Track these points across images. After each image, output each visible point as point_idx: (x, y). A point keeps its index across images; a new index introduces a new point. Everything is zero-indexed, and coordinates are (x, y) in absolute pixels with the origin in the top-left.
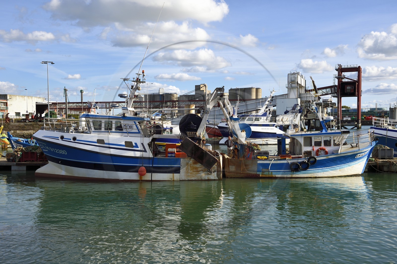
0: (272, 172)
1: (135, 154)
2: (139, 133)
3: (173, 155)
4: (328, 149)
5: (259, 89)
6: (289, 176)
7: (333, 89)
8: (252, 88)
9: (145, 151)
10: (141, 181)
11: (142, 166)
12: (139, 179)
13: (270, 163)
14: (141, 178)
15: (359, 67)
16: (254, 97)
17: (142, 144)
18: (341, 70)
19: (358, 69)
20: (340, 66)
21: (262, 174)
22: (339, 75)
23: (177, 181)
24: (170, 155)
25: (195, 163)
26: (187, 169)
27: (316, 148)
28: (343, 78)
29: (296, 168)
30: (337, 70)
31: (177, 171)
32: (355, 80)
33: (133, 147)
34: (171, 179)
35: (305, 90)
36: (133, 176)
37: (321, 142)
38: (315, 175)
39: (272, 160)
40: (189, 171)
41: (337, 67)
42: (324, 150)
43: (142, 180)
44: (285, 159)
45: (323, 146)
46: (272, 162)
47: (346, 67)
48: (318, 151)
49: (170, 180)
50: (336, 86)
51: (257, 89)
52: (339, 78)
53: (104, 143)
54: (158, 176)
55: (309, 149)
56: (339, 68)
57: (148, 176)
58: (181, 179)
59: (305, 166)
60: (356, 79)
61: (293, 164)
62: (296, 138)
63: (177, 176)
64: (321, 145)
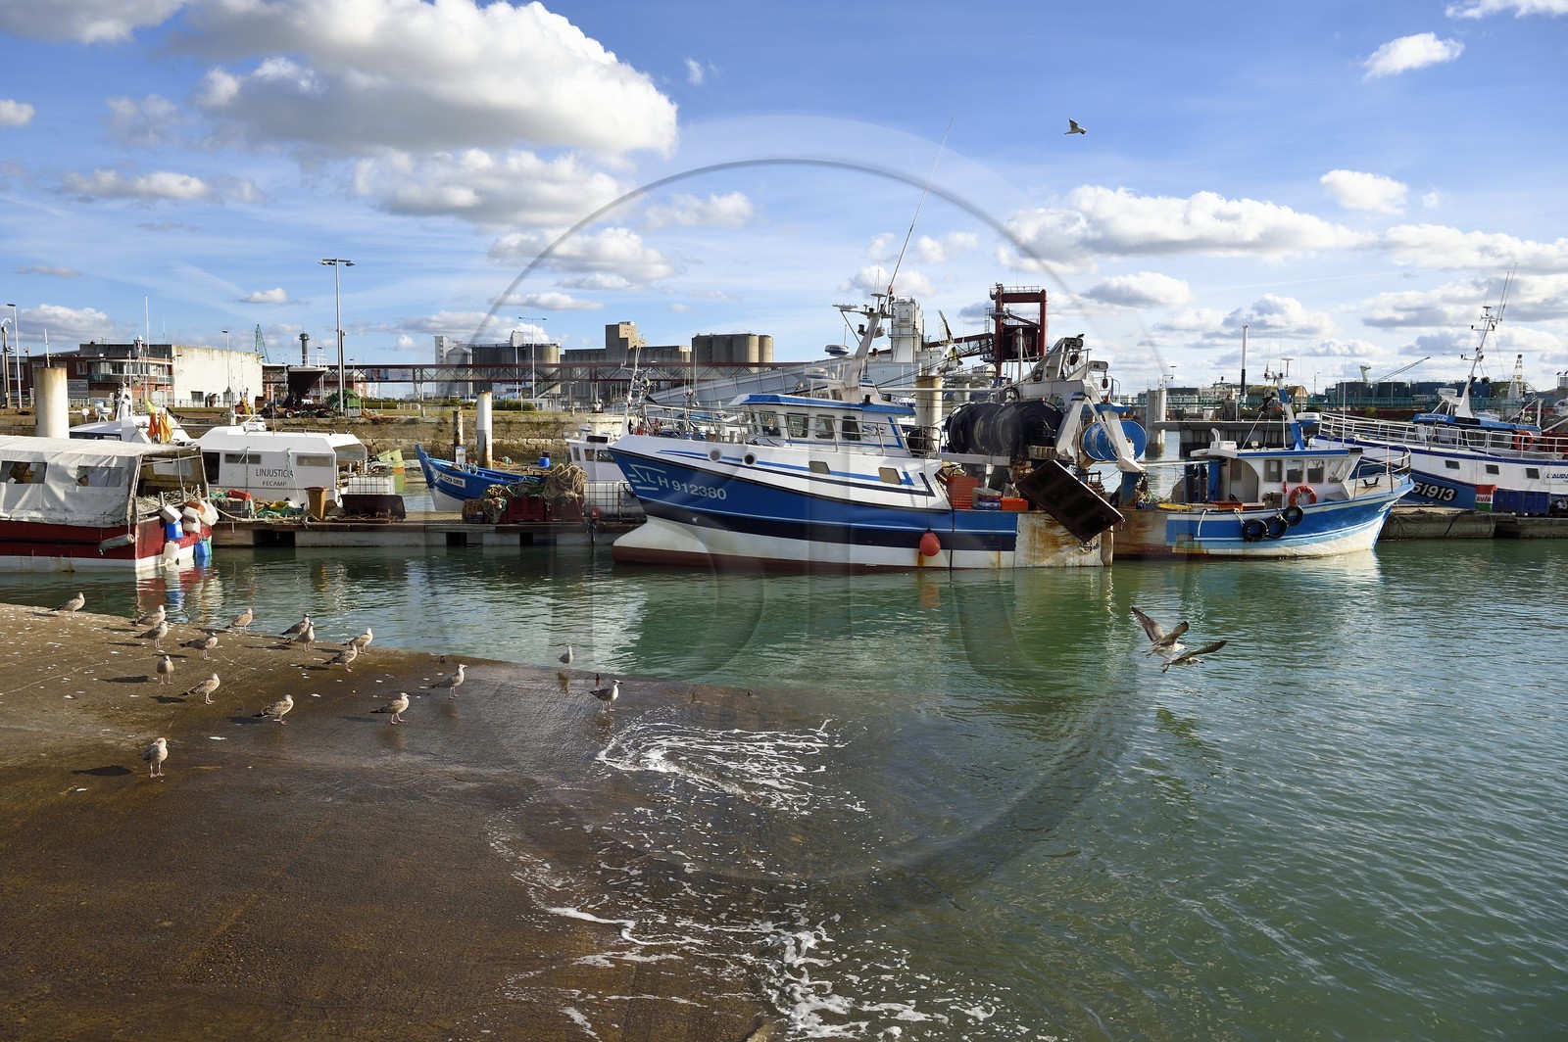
0: (1199, 541)
1: (913, 501)
2: (900, 446)
3: (996, 505)
4: (1314, 488)
5: (766, 339)
6: (1238, 552)
7: (984, 342)
8: (750, 335)
9: (930, 493)
10: (919, 569)
11: (929, 531)
12: (916, 565)
13: (1199, 522)
14: (920, 560)
15: (1043, 291)
16: (755, 358)
17: (922, 475)
18: (1002, 297)
19: (1039, 297)
20: (1000, 287)
21: (1178, 547)
22: (999, 309)
23: (1007, 569)
24: (987, 504)
25: (1050, 525)
26: (1032, 540)
27: (1291, 487)
28: (1006, 318)
29: (1253, 532)
30: (993, 297)
31: (1007, 543)
32: (1035, 322)
33: (901, 482)
34: (994, 565)
35: (923, 343)
36: (904, 556)
37: (1301, 473)
38: (1294, 551)
39: (1201, 514)
40: (1038, 546)
41: (994, 292)
42: (1307, 491)
43: (922, 567)
44: (1231, 512)
45: (1305, 483)
46: (1204, 518)
47: (1014, 290)
48: (1294, 493)
49: (991, 566)
50: (990, 335)
51: (762, 339)
52: (998, 316)
53: (829, 472)
54: (964, 558)
55: (1274, 488)
56: (998, 293)
57: (941, 559)
58: (1016, 566)
59: (1277, 530)
60: (1035, 318)
61: (1249, 522)
62: (1249, 462)
63: (1006, 558)
64: (1300, 481)
